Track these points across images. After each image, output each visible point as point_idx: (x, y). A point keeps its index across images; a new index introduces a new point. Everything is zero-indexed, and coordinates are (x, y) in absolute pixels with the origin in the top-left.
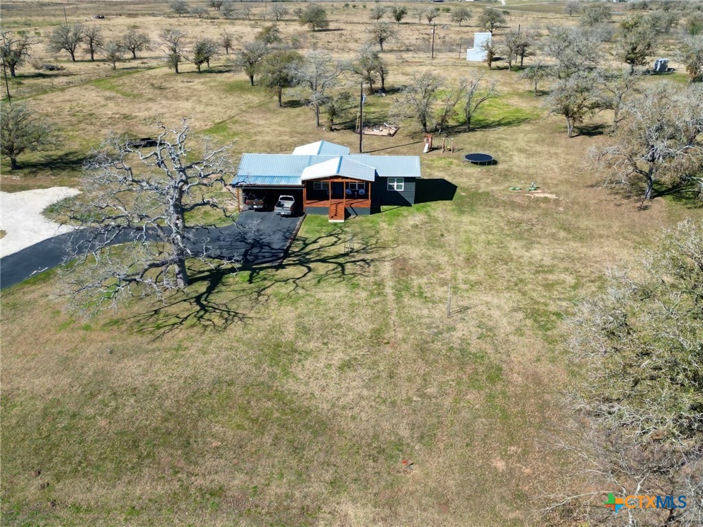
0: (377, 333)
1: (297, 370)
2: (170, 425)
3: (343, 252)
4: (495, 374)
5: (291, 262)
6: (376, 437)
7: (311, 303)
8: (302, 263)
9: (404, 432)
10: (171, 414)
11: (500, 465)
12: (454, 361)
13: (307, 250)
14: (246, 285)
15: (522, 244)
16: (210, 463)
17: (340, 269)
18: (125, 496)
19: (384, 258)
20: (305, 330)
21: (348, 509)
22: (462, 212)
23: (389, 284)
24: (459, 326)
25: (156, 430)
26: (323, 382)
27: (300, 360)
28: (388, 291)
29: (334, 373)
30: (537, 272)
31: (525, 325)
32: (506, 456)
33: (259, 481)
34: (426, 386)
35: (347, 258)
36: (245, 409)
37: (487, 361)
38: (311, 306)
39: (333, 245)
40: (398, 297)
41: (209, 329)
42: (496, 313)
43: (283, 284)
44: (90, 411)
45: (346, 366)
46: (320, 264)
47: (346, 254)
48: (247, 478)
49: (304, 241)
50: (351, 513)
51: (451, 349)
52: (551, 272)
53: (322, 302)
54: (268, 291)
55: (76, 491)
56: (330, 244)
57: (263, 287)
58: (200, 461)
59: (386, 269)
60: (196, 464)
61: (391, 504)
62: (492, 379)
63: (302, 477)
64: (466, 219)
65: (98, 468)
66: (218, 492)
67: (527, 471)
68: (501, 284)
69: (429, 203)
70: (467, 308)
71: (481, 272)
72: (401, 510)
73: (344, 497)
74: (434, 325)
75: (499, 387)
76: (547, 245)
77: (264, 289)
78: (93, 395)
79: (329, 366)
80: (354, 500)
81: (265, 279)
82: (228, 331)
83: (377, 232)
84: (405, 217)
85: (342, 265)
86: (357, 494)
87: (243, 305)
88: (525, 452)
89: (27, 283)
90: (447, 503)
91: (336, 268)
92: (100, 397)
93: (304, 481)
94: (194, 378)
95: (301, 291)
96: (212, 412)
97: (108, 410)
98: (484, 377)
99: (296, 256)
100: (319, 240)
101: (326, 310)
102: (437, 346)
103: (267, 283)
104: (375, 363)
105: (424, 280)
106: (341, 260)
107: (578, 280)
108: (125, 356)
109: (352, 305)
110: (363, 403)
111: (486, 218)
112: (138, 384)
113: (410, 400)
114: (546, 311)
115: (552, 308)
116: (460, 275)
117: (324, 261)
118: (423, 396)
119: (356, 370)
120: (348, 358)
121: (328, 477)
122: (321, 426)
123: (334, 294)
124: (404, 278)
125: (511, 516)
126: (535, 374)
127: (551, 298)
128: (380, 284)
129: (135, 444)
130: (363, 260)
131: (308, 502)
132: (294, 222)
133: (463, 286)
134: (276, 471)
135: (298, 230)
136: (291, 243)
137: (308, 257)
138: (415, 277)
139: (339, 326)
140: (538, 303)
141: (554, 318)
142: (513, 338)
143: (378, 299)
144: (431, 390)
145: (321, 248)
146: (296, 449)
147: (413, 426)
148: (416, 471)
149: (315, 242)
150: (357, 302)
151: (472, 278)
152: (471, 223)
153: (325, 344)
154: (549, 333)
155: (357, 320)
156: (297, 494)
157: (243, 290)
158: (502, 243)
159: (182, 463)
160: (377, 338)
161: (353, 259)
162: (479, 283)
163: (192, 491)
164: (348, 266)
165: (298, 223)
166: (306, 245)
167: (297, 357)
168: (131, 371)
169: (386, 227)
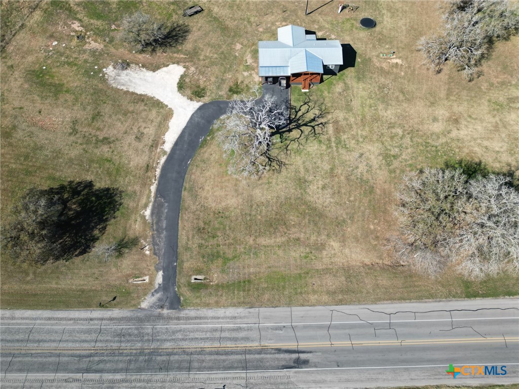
0: (332, 169)
1: (308, 190)
2: (278, 216)
3: (312, 118)
4: (372, 190)
5: (294, 127)
6: (337, 218)
7: (306, 154)
8: (298, 127)
9: (345, 216)
10: (277, 212)
11: (372, 227)
12: (359, 185)
13: (298, 117)
14: (280, 144)
15: (384, 106)
16: (293, 230)
17: (313, 131)
18: (275, 242)
19: (329, 120)
20: (307, 170)
21: (333, 243)
22: (359, 79)
23: (333, 139)
24: (360, 166)
25: (275, 219)
26: (317, 196)
27: (308, 186)
28: (333, 144)
29: (320, 191)
30: (389, 128)
31: (382, 164)
32: (374, 224)
33: (308, 235)
34: (350, 197)
35: (314, 122)
36: (297, 209)
37: (369, 184)
38: (307, 156)
39: (307, 112)
40: (337, 147)
41: (275, 171)
42: (373, 157)
43: (293, 142)
44: (253, 213)
45: (324, 188)
46: (304, 127)
47: (314, 120)
48: (304, 234)
49: (295, 109)
50: (334, 244)
51: (357, 178)
52: (393, 127)
53: (310, 153)
54: (289, 148)
55: (263, 241)
56: (306, 111)
57: (287, 145)
58: (291, 230)
59: (330, 128)
60: (290, 230)
61: (344, 241)
62: (370, 193)
63: (319, 234)
64: (361, 85)
65: (265, 233)
66: (298, 239)
67: (379, 228)
68: (375, 137)
69: (344, 71)
70: (362, 154)
71: (367, 129)
72: (346, 243)
73: (331, 240)
74: (351, 166)
75: (372, 196)
76: (394, 106)
77: (287, 146)
78: (252, 206)
79: (318, 188)
80: (334, 241)
81: (286, 140)
82: (282, 173)
83: (324, 100)
84: (334, 85)
85: (313, 127)
86: (334, 239)
87: (282, 157)
88: (379, 222)
89: (201, 147)
90: (358, 241)
91: (312, 130)
92: (254, 207)
93: (320, 235)
94: (278, 197)
95: (301, 147)
96: (288, 211)
97: (259, 212)
98: (368, 192)
99: (295, 121)
100: (301, 108)
101: (312, 158)
102: (352, 177)
103: (288, 142)
104: (333, 186)
105: (345, 137)
106: (312, 124)
107: (403, 133)
108: (254, 188)
109: (321, 154)
110: (332, 205)
111: (370, 84)
112: (263, 200)
113: (345, 203)
114: (390, 155)
115: (392, 153)
116: (360, 132)
117: (306, 125)
118: (350, 201)
119: (327, 190)
120: (323, 184)
121: (326, 233)
122: (321, 215)
123: (313, 147)
124: (338, 135)
125: (375, 243)
126: (384, 189)
127: (392, 146)
128: (329, 140)
129: (271, 225)
130: (321, 123)
131: (322, 242)
132: (287, 93)
133: (361, 140)
134: (312, 232)
135: (290, 101)
136: (290, 112)
137: (299, 122)
138: (342, 134)
139: (318, 167)
140: (387, 149)
141: (392, 158)
142: (378, 171)
143: (330, 150)
144: (352, 199)
145: (303, 114)
146: (316, 224)
147: (347, 214)
148: (349, 229)
149: (300, 110)
150: (322, 152)
151: (364, 133)
152: (364, 89)
153: (315, 177)
154: (390, 167)
155: (324, 163)
156: (319, 240)
157: (280, 147)
158: (376, 106)
159: (286, 231)
160: (332, 173)
161: (317, 123)
162: (366, 137)
163: (292, 239)
164: (316, 127)
165: (289, 94)
166: (297, 112)
167: (307, 184)
168: (259, 194)
169: (327, 95)
